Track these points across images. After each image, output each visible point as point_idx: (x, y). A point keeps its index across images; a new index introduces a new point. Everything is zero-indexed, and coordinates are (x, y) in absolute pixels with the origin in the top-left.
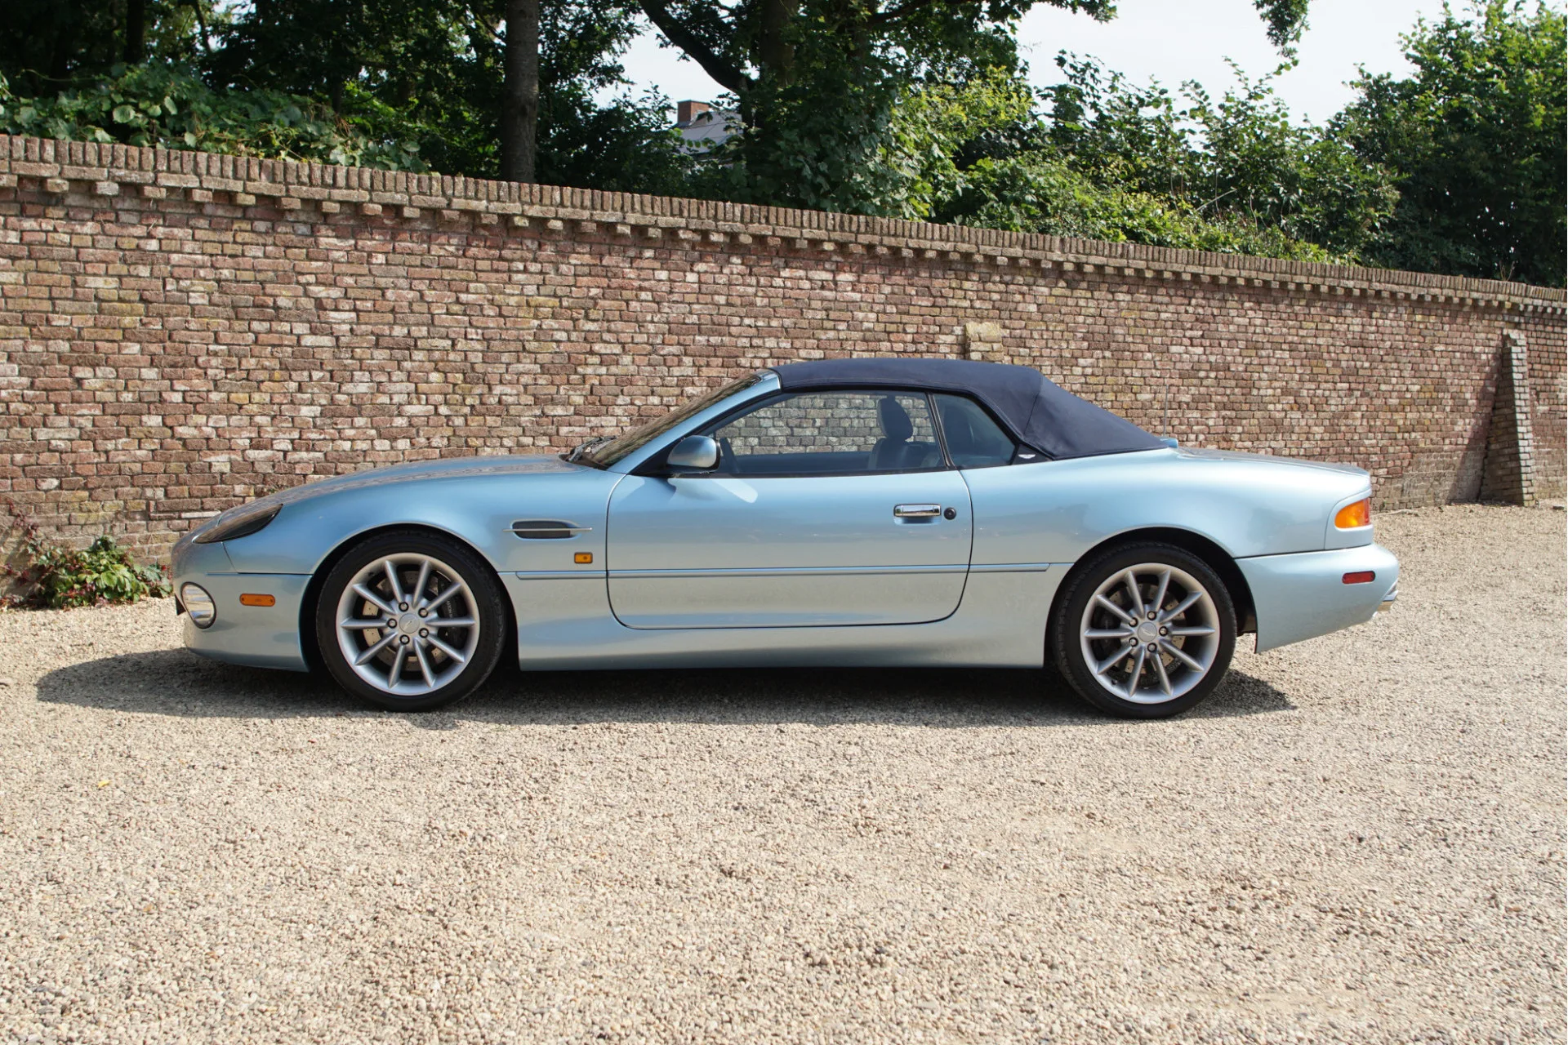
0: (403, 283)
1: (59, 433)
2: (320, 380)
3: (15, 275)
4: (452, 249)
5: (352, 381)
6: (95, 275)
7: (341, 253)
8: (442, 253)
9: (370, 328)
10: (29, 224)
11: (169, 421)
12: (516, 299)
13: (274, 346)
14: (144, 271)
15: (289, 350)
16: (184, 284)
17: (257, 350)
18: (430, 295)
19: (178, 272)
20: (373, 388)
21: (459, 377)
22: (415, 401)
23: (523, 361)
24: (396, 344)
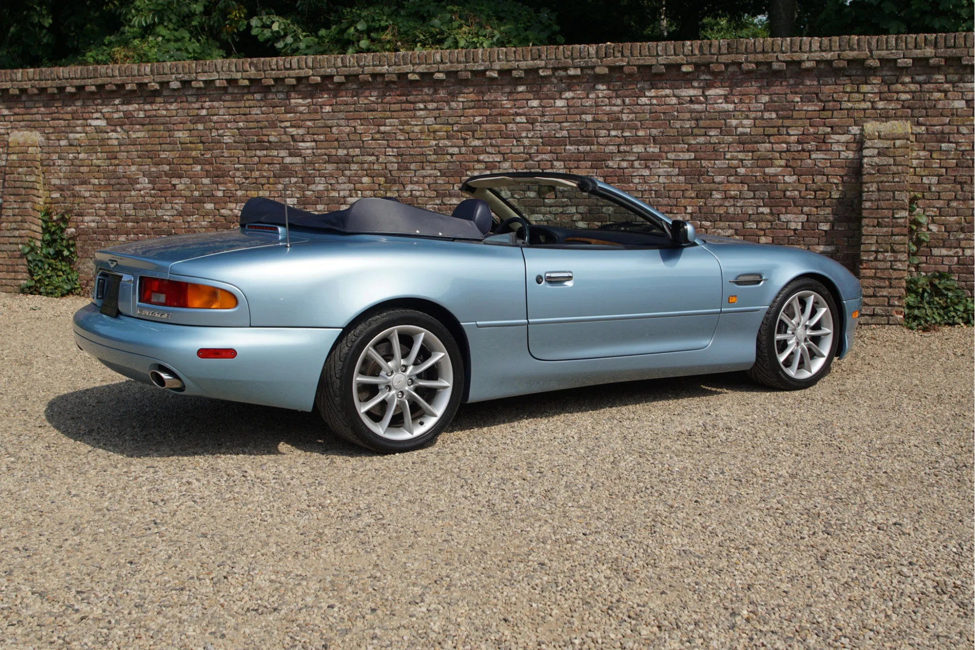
0: (342, 122)
1: (167, 213)
2: (295, 183)
3: (143, 133)
4: (372, 99)
5: (314, 183)
6: (178, 130)
7: (304, 108)
8: (366, 102)
9: (323, 151)
10: (147, 107)
11: (217, 206)
12: (419, 127)
13: (269, 164)
14: (200, 127)
15: (278, 166)
16: (221, 132)
17: (260, 166)
18: (360, 129)
19: (217, 126)
20: (327, 187)
21: (382, 180)
22: (354, 195)
23: (427, 168)
24: (340, 160)
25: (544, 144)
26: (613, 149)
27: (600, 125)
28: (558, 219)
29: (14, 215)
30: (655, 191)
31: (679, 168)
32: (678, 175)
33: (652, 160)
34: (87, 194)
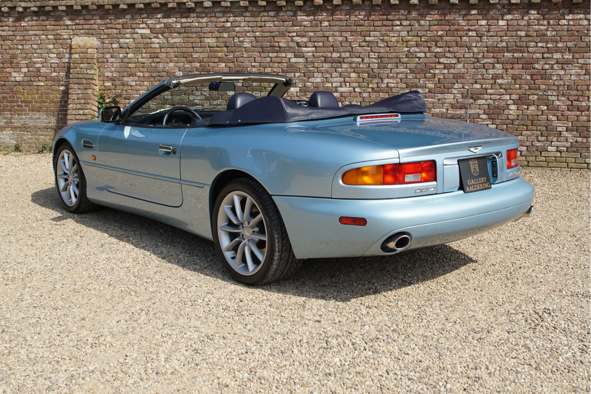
0: (337, 34)
2: (299, 77)
3: (180, 39)
4: (361, 17)
5: (313, 77)
6: (208, 38)
7: (307, 23)
8: (356, 19)
9: (321, 54)
10: (184, 20)
12: (395, 38)
13: (278, 63)
14: (225, 35)
15: (285, 64)
16: (241, 39)
17: (271, 64)
18: (350, 38)
19: (239, 34)
20: (324, 80)
21: (366, 75)
22: (344, 86)
23: (400, 67)
24: (334, 61)
25: (488, 51)
26: (539, 56)
27: (531, 39)
28: (496, 103)
29: (78, 99)
30: (567, 85)
31: (586, 70)
32: (585, 75)
33: (567, 64)
34: (134, 84)
